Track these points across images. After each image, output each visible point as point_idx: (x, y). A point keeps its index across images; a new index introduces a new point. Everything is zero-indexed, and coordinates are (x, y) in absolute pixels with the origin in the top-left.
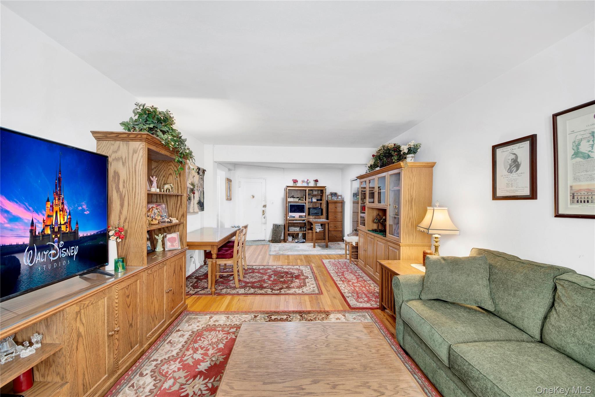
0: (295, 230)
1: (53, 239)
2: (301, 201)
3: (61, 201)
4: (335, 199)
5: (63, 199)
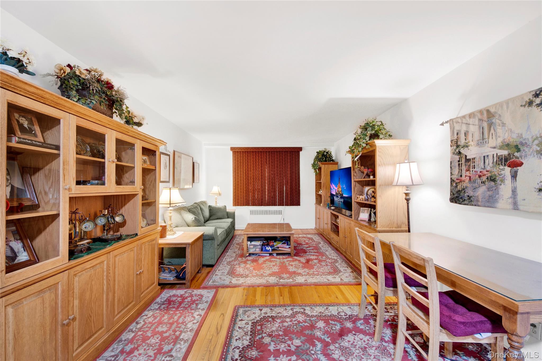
1: (338, 195)
3: (340, 184)
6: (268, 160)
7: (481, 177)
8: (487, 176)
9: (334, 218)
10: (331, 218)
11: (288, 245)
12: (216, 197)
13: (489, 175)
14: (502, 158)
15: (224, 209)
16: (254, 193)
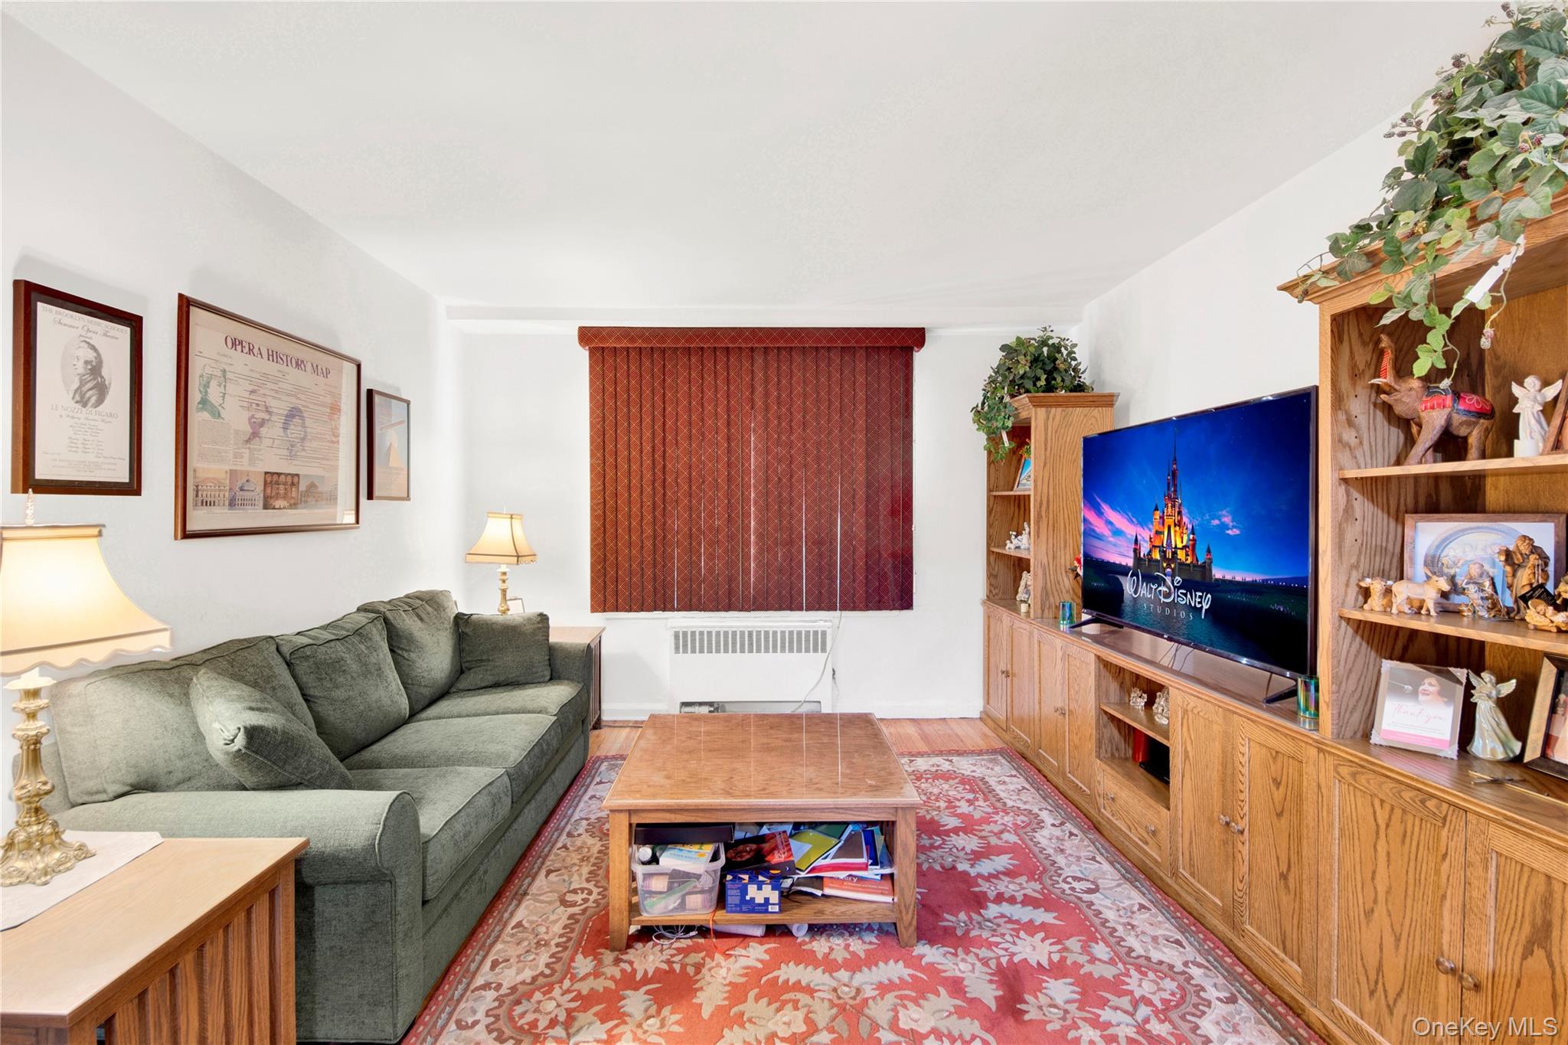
1: (1164, 569)
3: (1177, 510)
5: (1180, 505)
6: (759, 389)
9: (1113, 687)
10: (1098, 687)
11: (875, 863)
12: (504, 568)
15: (534, 633)
16: (692, 551)
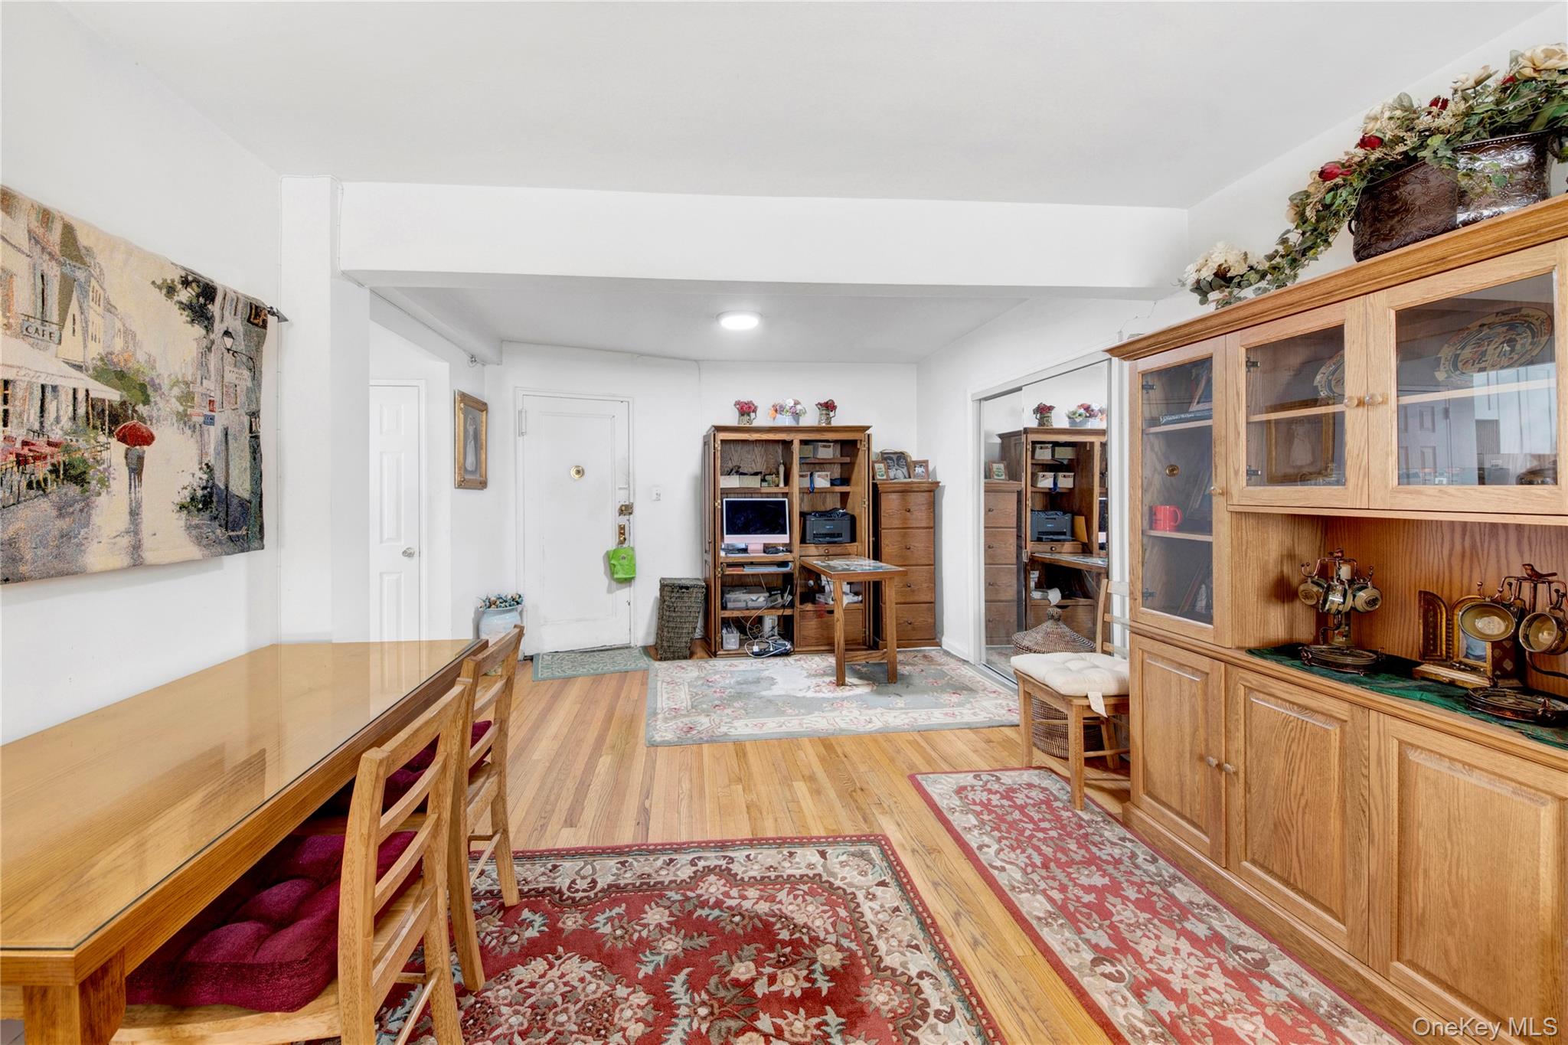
0: (751, 604)
2: (769, 486)
4: (899, 474)
7: (26, 462)
8: (54, 461)
13: (61, 458)
14: (103, 411)
